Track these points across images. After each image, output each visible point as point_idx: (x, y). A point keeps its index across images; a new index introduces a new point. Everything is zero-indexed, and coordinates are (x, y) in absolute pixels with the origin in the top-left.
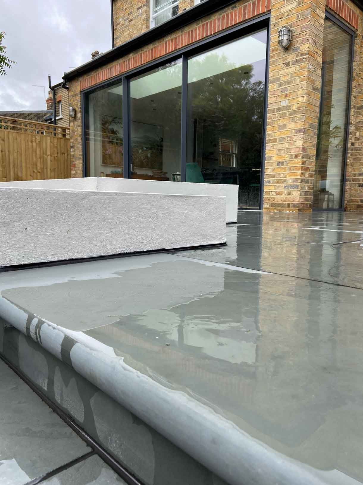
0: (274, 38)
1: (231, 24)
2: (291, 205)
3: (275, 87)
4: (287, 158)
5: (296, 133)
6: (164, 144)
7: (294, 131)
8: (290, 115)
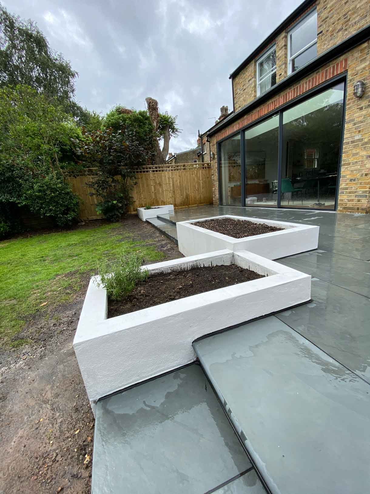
0: (350, 90)
1: (315, 84)
2: (360, 209)
3: (350, 126)
4: (358, 176)
5: (367, 158)
6: (266, 162)
7: (365, 157)
8: (362, 145)
